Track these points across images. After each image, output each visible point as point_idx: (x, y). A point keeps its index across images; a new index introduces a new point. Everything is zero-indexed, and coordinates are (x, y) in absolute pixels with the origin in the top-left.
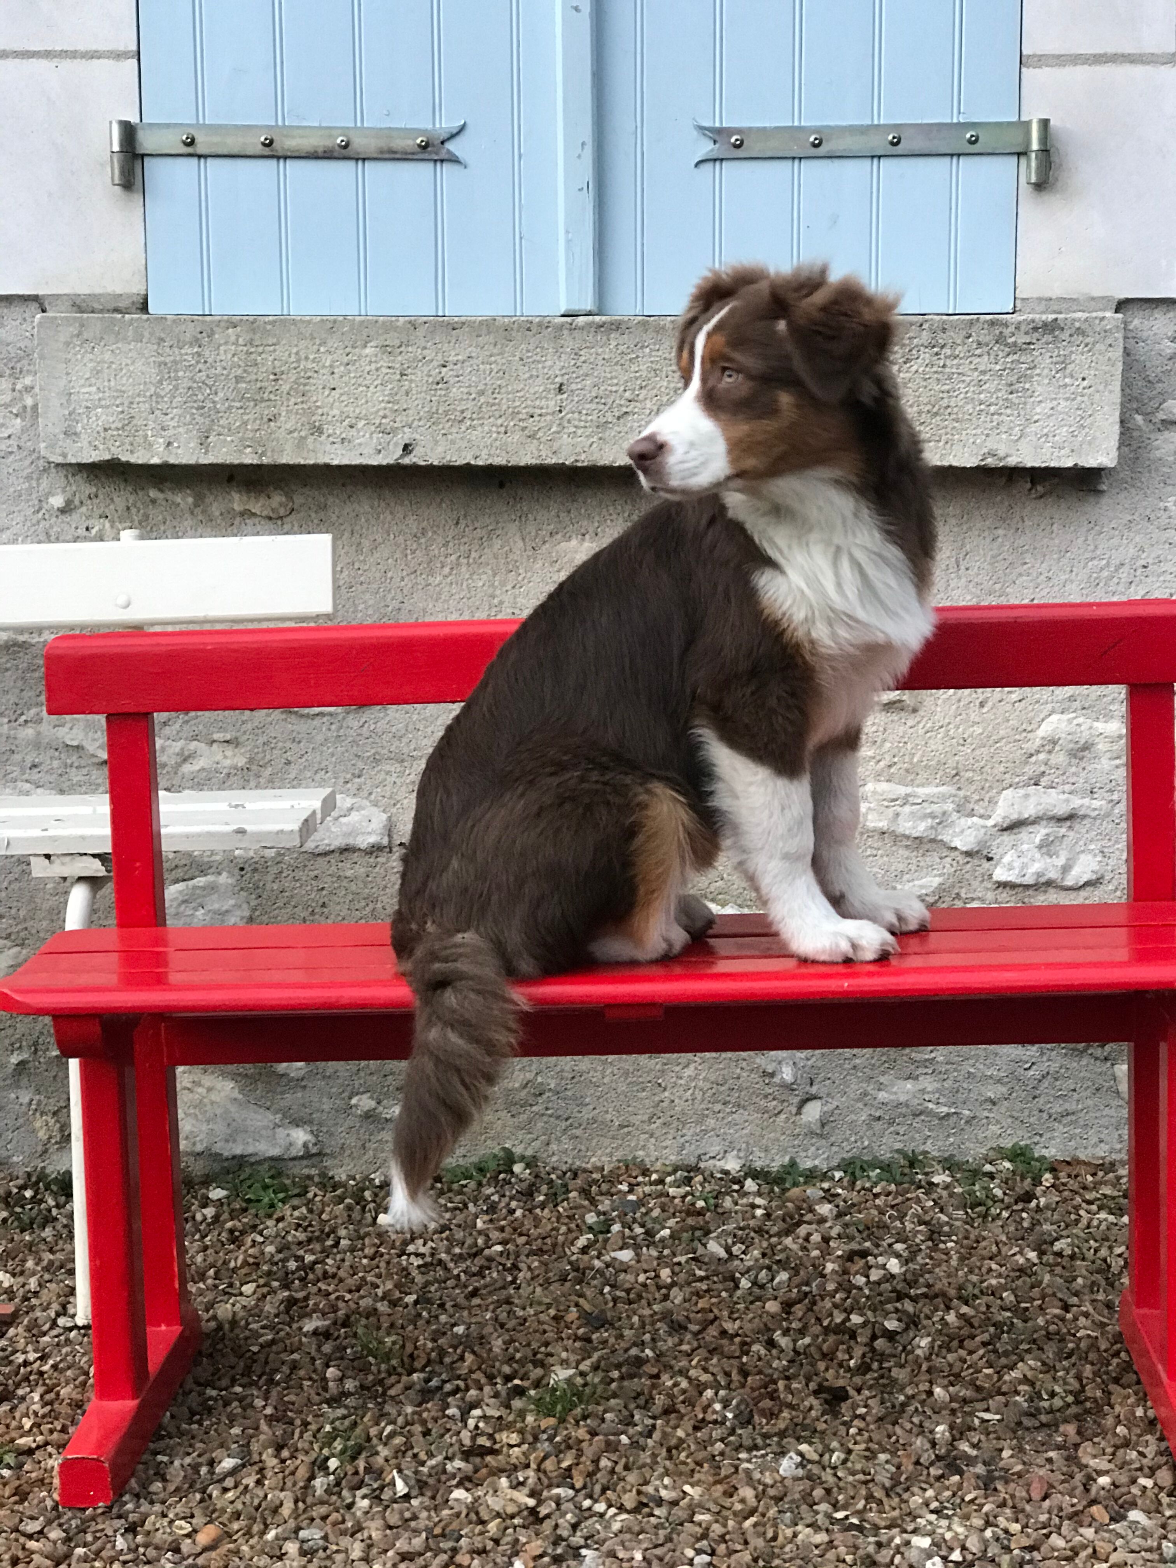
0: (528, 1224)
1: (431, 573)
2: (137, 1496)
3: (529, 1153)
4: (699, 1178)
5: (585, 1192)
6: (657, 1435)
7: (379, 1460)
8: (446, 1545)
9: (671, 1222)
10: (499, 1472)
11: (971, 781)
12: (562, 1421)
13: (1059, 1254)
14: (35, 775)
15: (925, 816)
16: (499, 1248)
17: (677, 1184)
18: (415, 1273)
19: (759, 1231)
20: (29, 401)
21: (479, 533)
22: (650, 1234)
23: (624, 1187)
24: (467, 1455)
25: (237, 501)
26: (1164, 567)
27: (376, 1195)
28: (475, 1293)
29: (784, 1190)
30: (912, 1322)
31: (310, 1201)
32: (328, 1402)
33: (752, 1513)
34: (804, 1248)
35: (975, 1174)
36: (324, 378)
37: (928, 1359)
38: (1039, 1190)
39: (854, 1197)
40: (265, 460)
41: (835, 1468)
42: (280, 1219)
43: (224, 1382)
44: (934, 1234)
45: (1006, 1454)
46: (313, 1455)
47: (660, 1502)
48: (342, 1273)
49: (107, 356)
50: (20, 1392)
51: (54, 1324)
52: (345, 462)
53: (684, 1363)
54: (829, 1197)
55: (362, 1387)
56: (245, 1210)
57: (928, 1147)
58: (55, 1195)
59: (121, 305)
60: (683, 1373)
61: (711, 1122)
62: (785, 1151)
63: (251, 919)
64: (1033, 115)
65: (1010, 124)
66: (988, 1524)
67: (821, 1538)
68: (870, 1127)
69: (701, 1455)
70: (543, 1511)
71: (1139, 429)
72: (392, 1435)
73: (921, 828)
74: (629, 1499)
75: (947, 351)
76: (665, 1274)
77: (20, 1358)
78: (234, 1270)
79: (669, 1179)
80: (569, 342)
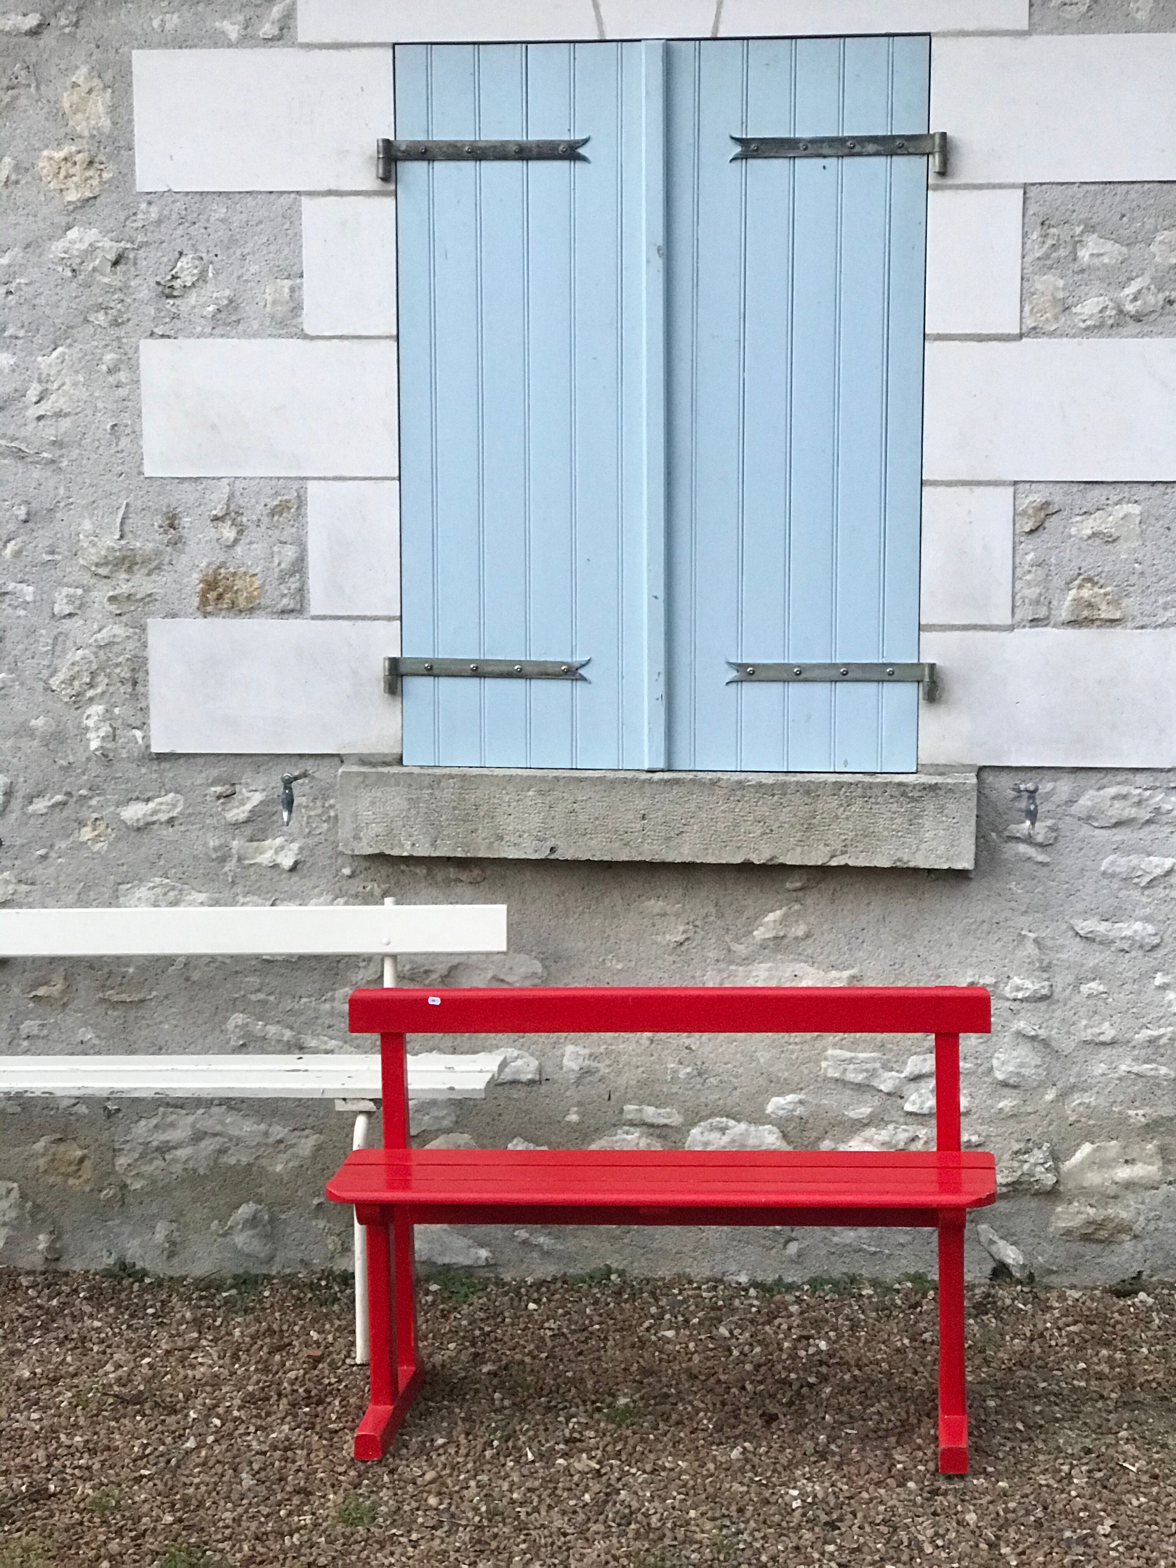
0: (617, 1313)
1: (567, 917)
2: (393, 1456)
3: (621, 1267)
4: (722, 1287)
5: (652, 1294)
6: (669, 1435)
7: (520, 1443)
8: (551, 1485)
9: (701, 1314)
10: (582, 1451)
11: (891, 1050)
12: (619, 1426)
13: (924, 1342)
14: (330, 1032)
15: (862, 1071)
16: (597, 1327)
17: (708, 1290)
18: (548, 1340)
19: (752, 1321)
20: (332, 814)
21: (597, 894)
22: (687, 1321)
23: (676, 1291)
24: (567, 1442)
25: (452, 873)
26: (1010, 923)
27: (528, 1291)
28: (581, 1353)
29: (772, 1296)
30: (824, 1379)
31: (490, 1293)
32: (495, 1411)
33: (712, 1475)
34: (776, 1333)
35: (889, 1290)
36: (504, 807)
37: (828, 1399)
38: (925, 1301)
39: (812, 1302)
40: (469, 855)
41: (761, 1455)
42: (471, 1305)
43: (439, 1398)
44: (854, 1326)
45: (854, 1451)
46: (485, 1439)
47: (664, 1469)
48: (506, 1339)
49: (379, 794)
50: (328, 1400)
51: (344, 1363)
52: (516, 857)
53: (691, 1398)
54: (799, 1301)
55: (514, 1404)
56: (450, 1298)
57: (863, 1272)
58: (339, 1284)
59: (388, 759)
60: (690, 1403)
61: (731, 1252)
62: (775, 1271)
63: (457, 1122)
64: (926, 659)
65: (913, 664)
66: (832, 1485)
67: (745, 1489)
68: (828, 1258)
69: (690, 1446)
70: (603, 1471)
71: (993, 841)
72: (528, 1430)
73: (860, 1078)
74: (648, 1468)
75: (873, 800)
76: (692, 1345)
77: (326, 1381)
78: (444, 1335)
79: (704, 1287)
80: (648, 790)
